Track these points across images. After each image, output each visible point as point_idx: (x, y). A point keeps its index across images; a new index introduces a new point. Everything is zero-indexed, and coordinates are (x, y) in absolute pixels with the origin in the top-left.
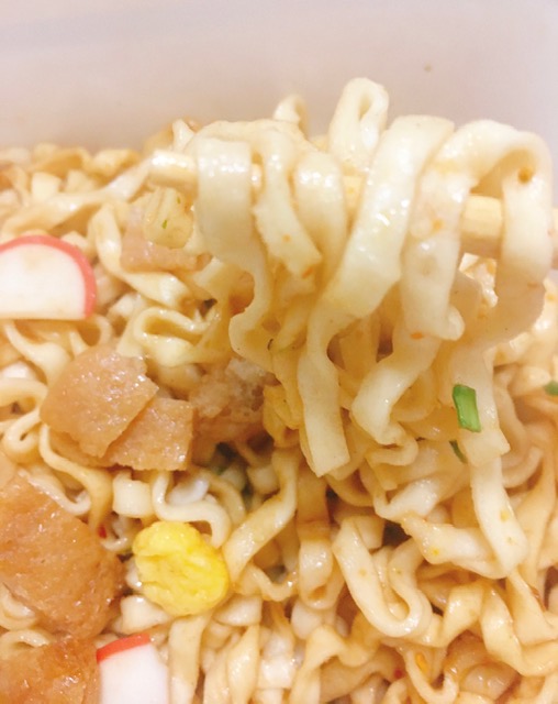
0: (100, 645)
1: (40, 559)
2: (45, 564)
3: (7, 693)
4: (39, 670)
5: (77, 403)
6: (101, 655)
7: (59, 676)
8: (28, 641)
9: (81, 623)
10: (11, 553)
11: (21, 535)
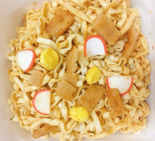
0: (107, 89)
1: (93, 97)
2: (94, 96)
3: (115, 104)
4: (111, 99)
5: (67, 94)
6: (109, 88)
7: (112, 95)
8: (106, 101)
9: (103, 90)
10: (92, 102)
11: (88, 100)
